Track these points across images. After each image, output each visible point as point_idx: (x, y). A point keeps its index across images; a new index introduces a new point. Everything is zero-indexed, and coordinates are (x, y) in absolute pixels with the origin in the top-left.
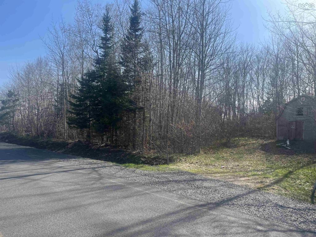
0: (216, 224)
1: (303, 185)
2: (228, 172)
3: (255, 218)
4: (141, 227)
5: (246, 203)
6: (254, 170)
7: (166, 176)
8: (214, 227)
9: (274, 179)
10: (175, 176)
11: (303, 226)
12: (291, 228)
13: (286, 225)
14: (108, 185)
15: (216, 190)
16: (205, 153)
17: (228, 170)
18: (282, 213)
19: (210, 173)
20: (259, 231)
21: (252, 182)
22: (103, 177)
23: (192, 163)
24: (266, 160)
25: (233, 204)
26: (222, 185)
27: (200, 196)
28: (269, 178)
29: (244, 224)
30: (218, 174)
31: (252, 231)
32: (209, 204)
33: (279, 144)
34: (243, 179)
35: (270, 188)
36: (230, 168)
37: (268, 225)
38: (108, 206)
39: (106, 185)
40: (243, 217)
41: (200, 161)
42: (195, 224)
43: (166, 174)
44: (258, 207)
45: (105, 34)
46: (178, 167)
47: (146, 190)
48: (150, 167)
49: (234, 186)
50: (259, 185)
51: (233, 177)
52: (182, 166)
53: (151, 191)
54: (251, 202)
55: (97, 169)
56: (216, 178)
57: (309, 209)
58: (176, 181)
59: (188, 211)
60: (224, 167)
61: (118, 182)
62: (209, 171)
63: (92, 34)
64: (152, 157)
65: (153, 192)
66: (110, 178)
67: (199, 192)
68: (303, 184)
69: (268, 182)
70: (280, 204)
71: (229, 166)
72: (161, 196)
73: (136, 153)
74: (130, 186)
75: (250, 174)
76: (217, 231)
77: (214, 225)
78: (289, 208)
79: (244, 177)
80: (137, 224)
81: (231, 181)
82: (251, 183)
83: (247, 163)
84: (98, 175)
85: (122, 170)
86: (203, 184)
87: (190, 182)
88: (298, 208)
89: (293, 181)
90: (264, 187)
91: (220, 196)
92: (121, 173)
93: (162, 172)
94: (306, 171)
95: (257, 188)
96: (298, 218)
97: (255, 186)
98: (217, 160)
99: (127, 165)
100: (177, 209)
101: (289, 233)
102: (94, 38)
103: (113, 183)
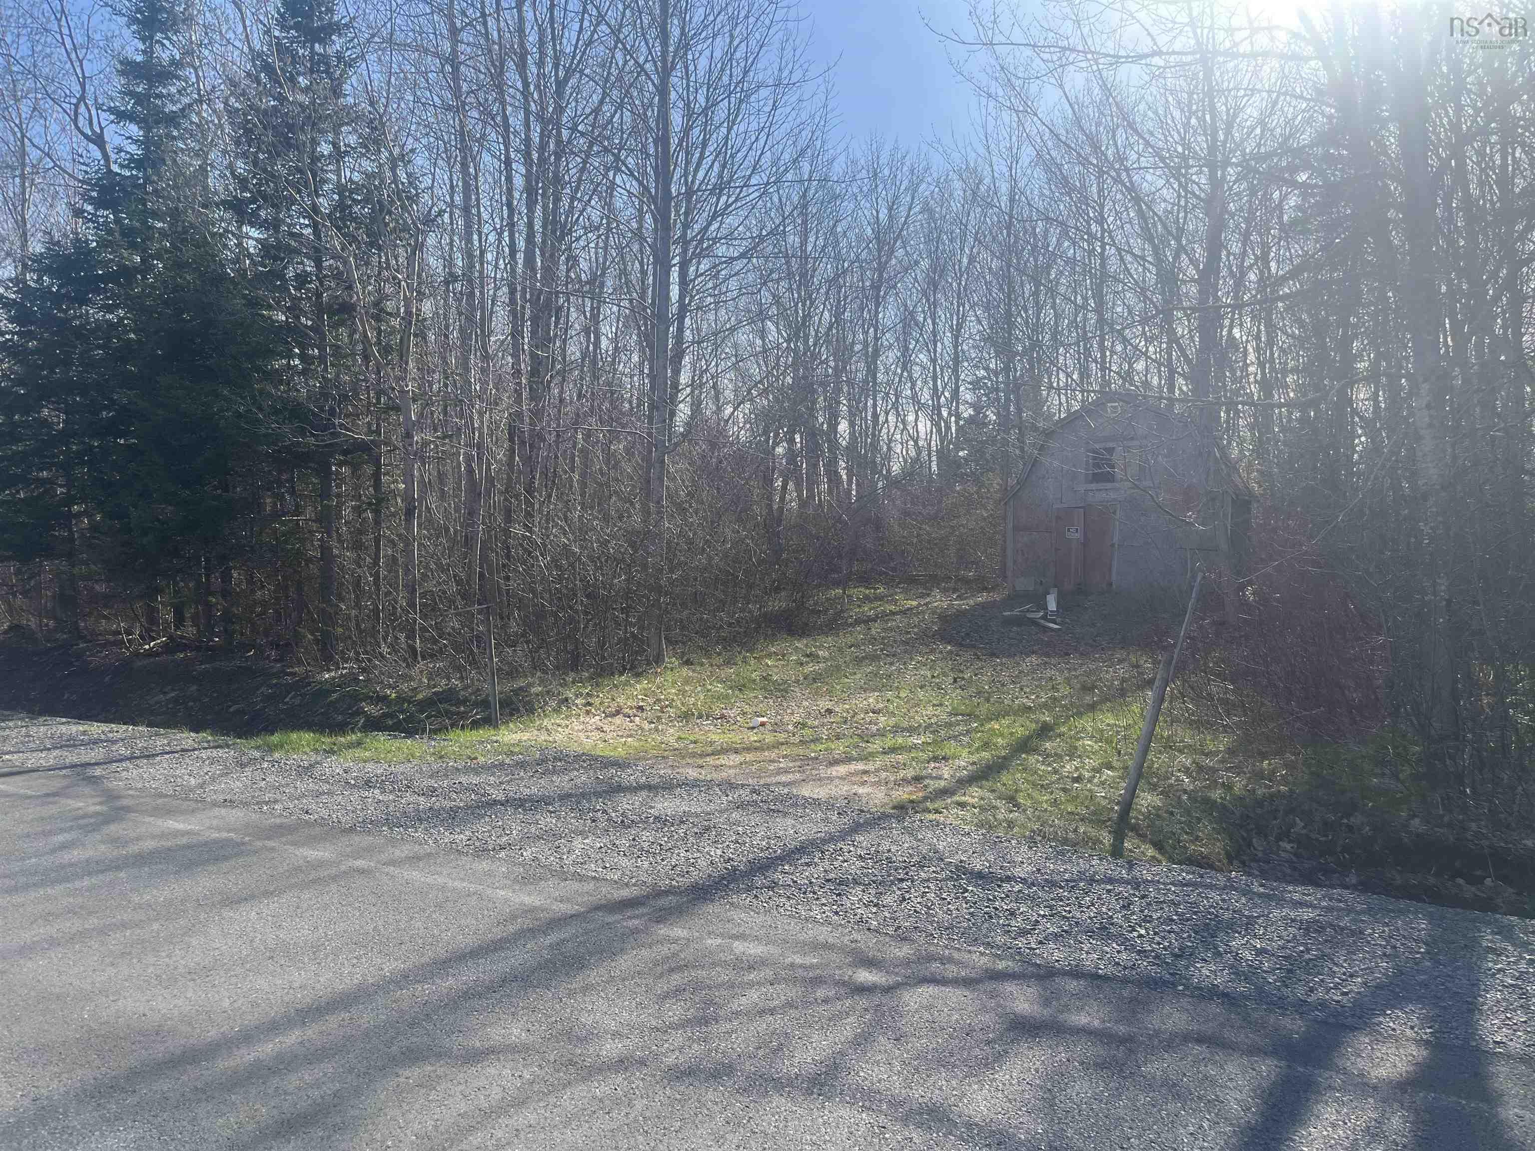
0: (677, 979)
1: (1090, 781)
2: (782, 744)
3: (855, 936)
4: (291, 1038)
5: (832, 876)
6: (897, 730)
7: (475, 780)
8: (666, 996)
9: (974, 763)
10: (522, 779)
11: (1055, 954)
12: (1001, 965)
13: (982, 954)
14: (149, 844)
15: (707, 829)
16: (688, 663)
17: (782, 737)
18: (975, 903)
19: (694, 755)
20: (863, 989)
21: (878, 784)
22: (128, 809)
23: (618, 712)
24: (955, 681)
25: (773, 885)
26: (740, 806)
27: (624, 862)
28: (954, 757)
29: (801, 966)
30: (733, 757)
31: (831, 993)
32: (659, 894)
33: (1016, 612)
34: (842, 770)
35: (949, 801)
36: (790, 727)
37: (907, 963)
38: (130, 953)
39: (134, 849)
40: (802, 937)
41: (659, 700)
42: (571, 994)
43: (477, 773)
44: (881, 889)
45: (141, 46)
46: (543, 737)
47: (356, 855)
48: (397, 743)
49: (795, 805)
50: (903, 794)
51: (798, 763)
52: (567, 731)
53: (384, 857)
54: (855, 867)
55: (98, 771)
56: (718, 776)
57: (1092, 881)
58: (520, 804)
59: (553, 938)
60: (763, 724)
61: (209, 828)
62: (695, 742)
63: (68, 41)
64: (420, 696)
65: (393, 863)
66: (169, 812)
67: (624, 842)
68: (1087, 775)
69: (946, 776)
70: (978, 865)
71: (787, 718)
72: (430, 880)
73: (334, 678)
74: (270, 844)
75: (876, 745)
76: (675, 1011)
77: (662, 987)
78: (1008, 879)
79: (848, 759)
80: (273, 1027)
81: (785, 785)
82: (874, 784)
83: (871, 700)
84: (98, 800)
85: (243, 766)
86: (651, 807)
87: (589, 801)
88: (1046, 880)
89: (1049, 765)
90: (925, 799)
91: (719, 852)
92: (237, 783)
93: (460, 765)
94: (1107, 719)
95: (894, 808)
96: (1037, 921)
97: (886, 800)
98: (737, 692)
99: (275, 738)
100: (498, 933)
101: (989, 986)
102: (81, 62)
103: (177, 834)
